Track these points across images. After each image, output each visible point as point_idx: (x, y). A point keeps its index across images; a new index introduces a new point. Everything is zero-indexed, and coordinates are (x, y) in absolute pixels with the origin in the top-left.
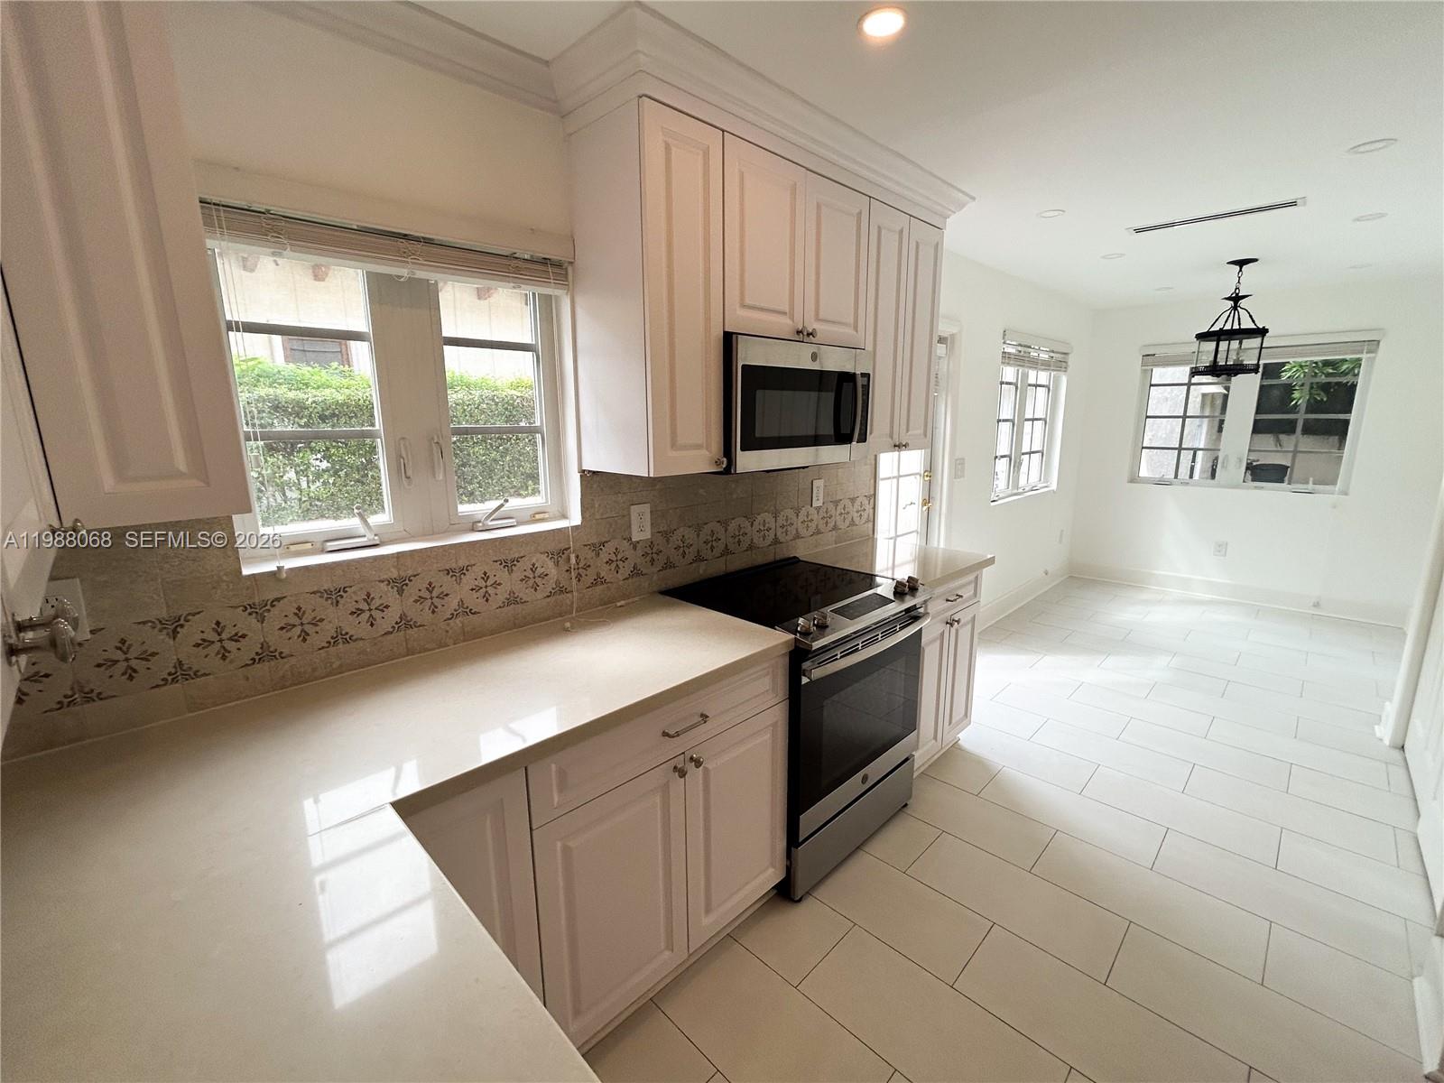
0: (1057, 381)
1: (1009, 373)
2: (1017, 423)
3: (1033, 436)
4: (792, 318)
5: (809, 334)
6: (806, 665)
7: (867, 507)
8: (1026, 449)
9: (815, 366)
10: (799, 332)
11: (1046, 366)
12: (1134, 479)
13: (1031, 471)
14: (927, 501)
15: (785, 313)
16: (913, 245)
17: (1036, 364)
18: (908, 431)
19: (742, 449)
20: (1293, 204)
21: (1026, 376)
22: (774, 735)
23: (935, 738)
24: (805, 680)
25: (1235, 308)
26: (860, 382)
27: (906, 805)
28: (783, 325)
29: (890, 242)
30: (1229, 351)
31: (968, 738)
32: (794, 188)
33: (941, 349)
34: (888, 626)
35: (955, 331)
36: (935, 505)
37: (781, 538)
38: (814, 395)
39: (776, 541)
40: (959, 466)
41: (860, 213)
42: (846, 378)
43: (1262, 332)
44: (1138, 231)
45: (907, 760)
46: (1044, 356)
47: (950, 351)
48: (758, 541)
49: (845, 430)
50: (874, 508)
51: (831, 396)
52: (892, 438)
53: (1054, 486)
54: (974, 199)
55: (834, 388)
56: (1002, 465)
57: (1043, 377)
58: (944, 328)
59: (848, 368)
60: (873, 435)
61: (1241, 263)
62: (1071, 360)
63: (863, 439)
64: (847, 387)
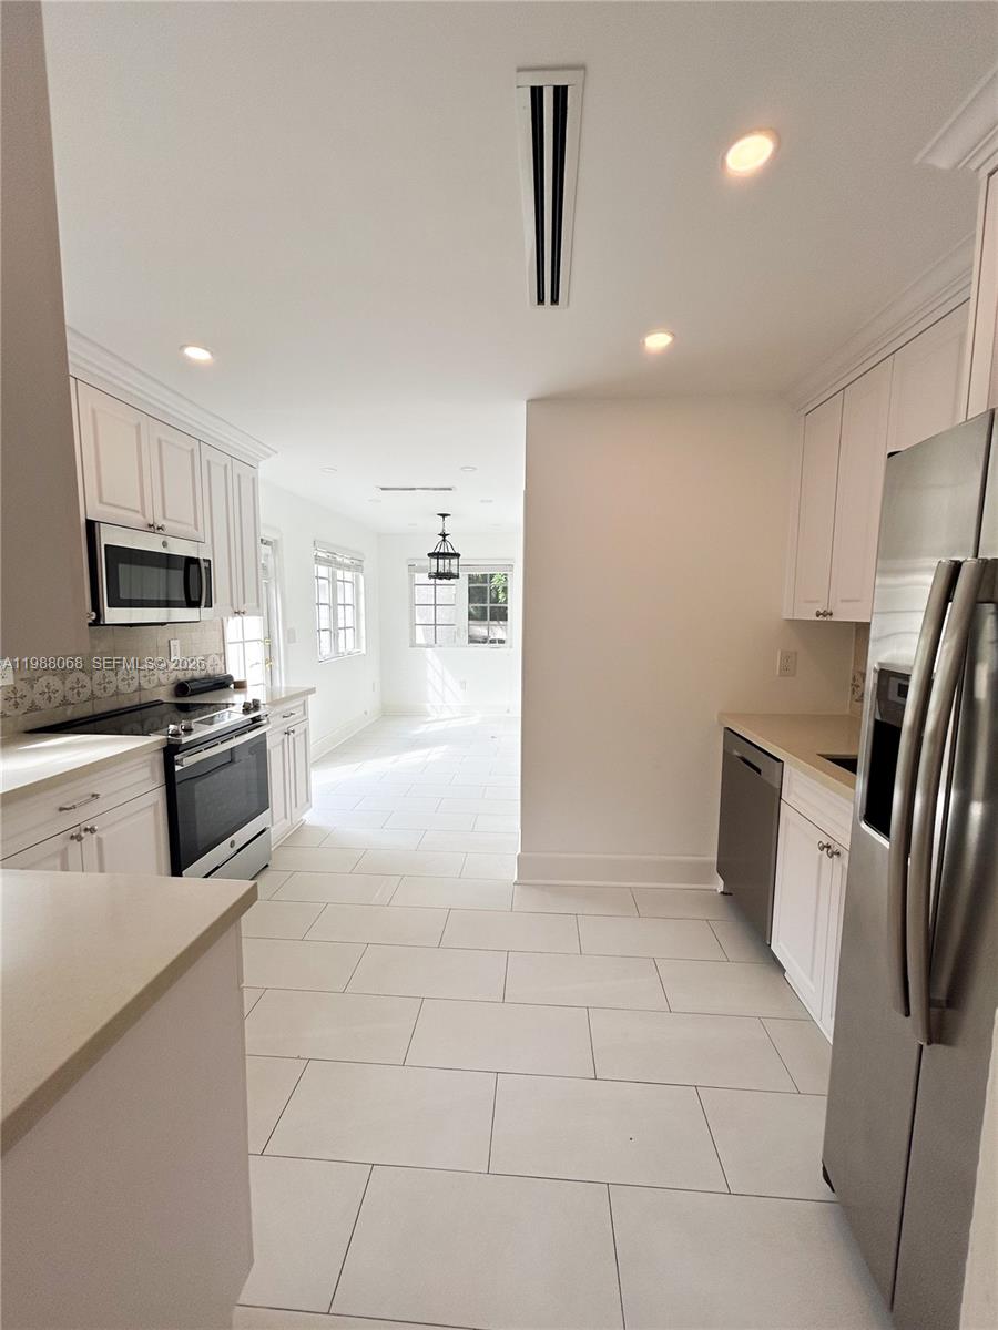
0: (357, 577)
1: (323, 571)
2: (334, 606)
3: (346, 617)
4: (144, 516)
5: (159, 528)
6: (177, 757)
7: (218, 661)
8: (341, 625)
9: (164, 551)
10: (150, 526)
11: (348, 567)
12: (413, 645)
13: (347, 642)
14: (269, 660)
15: (137, 512)
16: (236, 478)
17: (341, 566)
18: (244, 602)
19: (109, 606)
20: (450, 489)
21: (334, 574)
22: (156, 812)
23: (286, 817)
24: (178, 768)
25: (444, 540)
26: (203, 565)
27: (267, 866)
28: (137, 520)
29: (217, 473)
30: (444, 565)
31: (310, 817)
32: (138, 427)
33: (265, 549)
34: (240, 730)
35: (276, 537)
36: (276, 664)
37: (145, 685)
38: (163, 571)
39: (140, 688)
40: (290, 636)
41: (192, 450)
42: (191, 562)
43: (457, 555)
44: (383, 489)
45: (263, 831)
46: (347, 562)
47: (275, 551)
48: (123, 688)
49: (194, 598)
50: (225, 663)
51: (180, 574)
52: (232, 605)
53: (364, 651)
54: (276, 453)
55: (183, 567)
56: (325, 636)
57: (348, 576)
58: (265, 534)
59: (193, 555)
60: (218, 604)
61: (444, 516)
62: (364, 564)
63: (209, 605)
64: (193, 568)
